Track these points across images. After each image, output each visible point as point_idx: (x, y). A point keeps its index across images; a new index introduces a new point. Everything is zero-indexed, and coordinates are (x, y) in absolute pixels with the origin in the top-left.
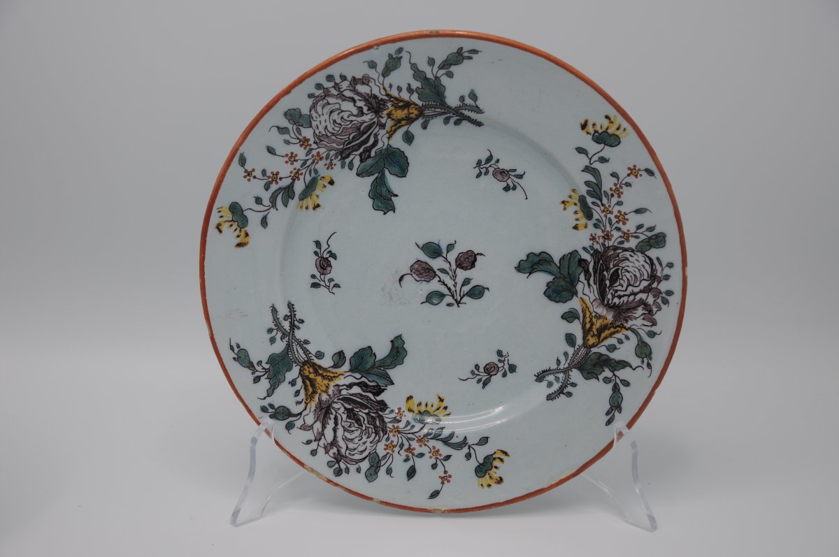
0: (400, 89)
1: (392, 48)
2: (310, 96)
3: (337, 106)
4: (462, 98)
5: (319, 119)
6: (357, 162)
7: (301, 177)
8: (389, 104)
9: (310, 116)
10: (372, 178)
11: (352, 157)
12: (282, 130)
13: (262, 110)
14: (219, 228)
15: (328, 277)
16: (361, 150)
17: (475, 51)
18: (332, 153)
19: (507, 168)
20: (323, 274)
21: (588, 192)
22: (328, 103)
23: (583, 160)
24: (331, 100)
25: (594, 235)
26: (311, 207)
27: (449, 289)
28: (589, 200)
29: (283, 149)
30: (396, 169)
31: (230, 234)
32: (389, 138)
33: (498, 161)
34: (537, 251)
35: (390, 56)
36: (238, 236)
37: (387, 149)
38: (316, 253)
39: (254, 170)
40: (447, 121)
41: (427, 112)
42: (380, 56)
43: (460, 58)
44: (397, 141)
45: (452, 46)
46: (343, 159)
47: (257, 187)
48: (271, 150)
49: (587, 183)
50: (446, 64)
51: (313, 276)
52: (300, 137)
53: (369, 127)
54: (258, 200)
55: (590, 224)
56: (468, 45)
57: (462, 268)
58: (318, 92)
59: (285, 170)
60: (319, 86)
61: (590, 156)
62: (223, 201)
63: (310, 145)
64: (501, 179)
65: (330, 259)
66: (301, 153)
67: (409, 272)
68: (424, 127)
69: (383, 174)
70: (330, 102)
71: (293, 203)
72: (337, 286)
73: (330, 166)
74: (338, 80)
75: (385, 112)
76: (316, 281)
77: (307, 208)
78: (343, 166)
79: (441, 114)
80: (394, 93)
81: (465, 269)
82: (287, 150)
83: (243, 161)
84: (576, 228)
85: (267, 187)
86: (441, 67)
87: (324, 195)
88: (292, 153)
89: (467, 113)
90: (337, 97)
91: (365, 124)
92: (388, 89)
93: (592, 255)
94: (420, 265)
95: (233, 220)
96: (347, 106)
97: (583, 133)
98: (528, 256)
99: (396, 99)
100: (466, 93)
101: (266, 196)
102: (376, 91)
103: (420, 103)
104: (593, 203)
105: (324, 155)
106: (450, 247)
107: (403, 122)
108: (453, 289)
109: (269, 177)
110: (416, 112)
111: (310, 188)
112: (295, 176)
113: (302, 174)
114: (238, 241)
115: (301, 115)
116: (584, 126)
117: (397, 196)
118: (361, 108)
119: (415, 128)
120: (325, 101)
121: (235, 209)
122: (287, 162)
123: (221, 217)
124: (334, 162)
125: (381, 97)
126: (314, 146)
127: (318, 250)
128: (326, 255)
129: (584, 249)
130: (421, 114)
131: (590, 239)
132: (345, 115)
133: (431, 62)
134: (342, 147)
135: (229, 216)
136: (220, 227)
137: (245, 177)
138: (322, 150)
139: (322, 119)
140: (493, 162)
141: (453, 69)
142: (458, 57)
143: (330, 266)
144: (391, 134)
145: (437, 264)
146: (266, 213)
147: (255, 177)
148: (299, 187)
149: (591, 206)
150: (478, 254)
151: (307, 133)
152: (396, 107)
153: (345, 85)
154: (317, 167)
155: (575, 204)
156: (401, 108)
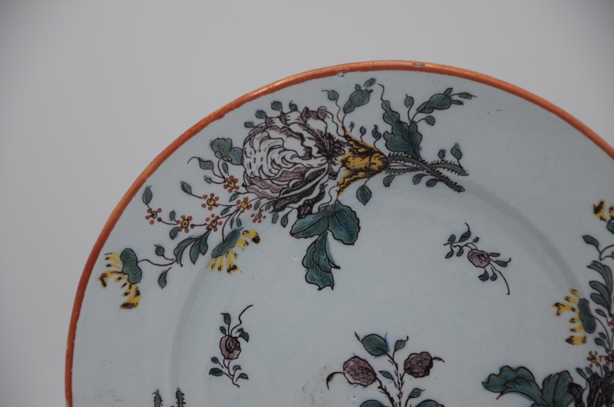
0: (363, 131)
1: (361, 78)
2: (248, 125)
3: (280, 142)
4: (442, 153)
5: (253, 156)
6: (293, 217)
7: (220, 228)
8: (347, 149)
9: (243, 151)
10: (309, 241)
11: (287, 210)
12: (205, 164)
13: (183, 135)
14: (103, 279)
15: (234, 363)
16: (301, 203)
17: (467, 96)
18: (264, 201)
19: (488, 250)
20: (227, 358)
21: (593, 296)
22: (269, 137)
23: (591, 254)
24: (273, 134)
25: (594, 354)
26: (225, 268)
27: (392, 400)
28: (593, 306)
29: (201, 188)
30: (343, 234)
31: (116, 290)
32: (339, 192)
33: (477, 240)
34: (514, 365)
35: (358, 87)
36: (126, 294)
37: (334, 206)
38: (222, 329)
39: (160, 210)
40: (417, 179)
41: (394, 165)
42: (345, 86)
43: (447, 101)
44: (349, 198)
45: (439, 84)
46: (276, 211)
47: (160, 233)
48: (186, 188)
49: (593, 284)
50: (428, 107)
51: (215, 360)
52: (226, 176)
53: (317, 174)
54: (160, 251)
55: (591, 338)
56: (459, 85)
57: (412, 374)
58: (258, 122)
59: (200, 215)
60: (260, 114)
61: (601, 249)
62: (114, 246)
63: (238, 188)
64: (478, 263)
65: (241, 340)
66: (224, 196)
67: (341, 370)
68: (387, 183)
69: (325, 237)
70: (272, 136)
71: (203, 260)
72: (244, 376)
73: (258, 218)
74: (286, 109)
75: (340, 158)
76: (217, 366)
77: (220, 269)
78: (274, 221)
79: (411, 170)
80: (355, 135)
81: (416, 375)
82: (208, 189)
83: (148, 197)
84: (570, 341)
85: (173, 235)
86: (420, 110)
87: (243, 254)
88: (212, 195)
89: (445, 172)
90: (281, 130)
91: (312, 170)
92: (348, 129)
93: (588, 380)
94: (357, 363)
95: (122, 272)
96: (293, 144)
97: (596, 218)
98: (502, 369)
99: (356, 142)
100: (448, 148)
101: (170, 246)
102: (332, 130)
103: (386, 152)
104: (598, 311)
105: (253, 203)
106: (400, 344)
107: (361, 174)
108: (396, 400)
109: (178, 222)
110: (379, 163)
111: (229, 242)
112: (212, 226)
113: (221, 223)
114: (126, 299)
115: (231, 148)
116: (597, 209)
117: (338, 268)
118: (310, 148)
119: (375, 183)
120: (265, 134)
121: (129, 258)
122: (204, 206)
123: (109, 266)
124: (263, 214)
125: (337, 137)
126: (242, 190)
127: (226, 326)
128: (235, 334)
129: (579, 370)
130: (385, 166)
131: (588, 359)
132: (288, 155)
133: (409, 101)
134: (277, 195)
135: (118, 265)
136: (105, 279)
137: (147, 218)
138: (251, 196)
139: (258, 156)
140: (470, 240)
141: (436, 114)
142: (445, 100)
143: (239, 349)
144: (342, 188)
145: (379, 364)
146: (166, 268)
147: (160, 220)
148: (215, 239)
149: (595, 314)
150: (435, 358)
151: (236, 172)
152: (355, 153)
153: (294, 116)
154: (242, 216)
155: (573, 310)
156: (360, 155)
